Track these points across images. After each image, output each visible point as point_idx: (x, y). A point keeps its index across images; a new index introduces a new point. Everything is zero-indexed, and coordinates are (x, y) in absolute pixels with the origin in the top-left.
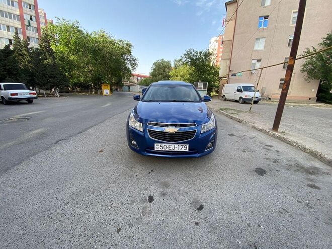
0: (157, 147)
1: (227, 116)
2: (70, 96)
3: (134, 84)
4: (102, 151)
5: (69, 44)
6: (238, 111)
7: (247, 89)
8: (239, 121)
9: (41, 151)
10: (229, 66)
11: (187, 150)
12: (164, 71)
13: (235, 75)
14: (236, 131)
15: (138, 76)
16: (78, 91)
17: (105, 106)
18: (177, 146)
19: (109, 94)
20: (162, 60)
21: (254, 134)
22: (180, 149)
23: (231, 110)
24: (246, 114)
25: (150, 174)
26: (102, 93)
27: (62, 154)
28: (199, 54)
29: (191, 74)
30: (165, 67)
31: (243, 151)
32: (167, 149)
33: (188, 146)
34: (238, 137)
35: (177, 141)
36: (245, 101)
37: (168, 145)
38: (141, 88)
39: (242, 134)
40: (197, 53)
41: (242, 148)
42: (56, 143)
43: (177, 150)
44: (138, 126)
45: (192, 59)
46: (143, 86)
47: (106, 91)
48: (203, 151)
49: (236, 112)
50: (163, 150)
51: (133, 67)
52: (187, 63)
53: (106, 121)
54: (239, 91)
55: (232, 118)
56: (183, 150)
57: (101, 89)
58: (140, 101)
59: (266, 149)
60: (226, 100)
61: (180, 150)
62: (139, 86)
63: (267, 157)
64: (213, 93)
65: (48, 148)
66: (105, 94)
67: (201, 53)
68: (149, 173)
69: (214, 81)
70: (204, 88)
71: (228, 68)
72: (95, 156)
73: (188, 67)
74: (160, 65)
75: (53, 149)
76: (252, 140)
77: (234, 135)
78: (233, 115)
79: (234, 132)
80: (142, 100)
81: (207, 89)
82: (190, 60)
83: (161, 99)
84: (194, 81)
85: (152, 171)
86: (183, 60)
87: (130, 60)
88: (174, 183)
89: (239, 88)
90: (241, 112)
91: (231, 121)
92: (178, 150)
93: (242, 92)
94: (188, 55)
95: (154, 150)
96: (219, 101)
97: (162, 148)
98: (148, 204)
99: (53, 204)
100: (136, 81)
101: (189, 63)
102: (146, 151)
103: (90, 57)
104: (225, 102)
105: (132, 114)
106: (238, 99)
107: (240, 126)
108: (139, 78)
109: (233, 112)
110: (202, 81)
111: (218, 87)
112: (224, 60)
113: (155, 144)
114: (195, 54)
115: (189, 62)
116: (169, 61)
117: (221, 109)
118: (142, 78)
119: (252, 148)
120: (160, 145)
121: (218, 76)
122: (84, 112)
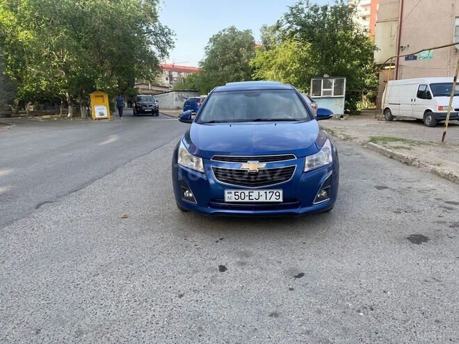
0: (229, 195)
1: (382, 153)
2: (19, 124)
3: (163, 91)
4: (125, 217)
5: (16, 6)
6: (413, 142)
7: (441, 90)
8: (407, 163)
9: (17, 220)
10: (396, 37)
11: (281, 200)
12: (238, 54)
13: (415, 58)
14: (395, 180)
15: (173, 69)
16: (31, 113)
17: (106, 142)
18: (262, 193)
19: (106, 116)
20: (232, 29)
21: (430, 184)
22: (268, 198)
23: (397, 140)
24: (429, 147)
25: (219, 243)
26: (89, 115)
27: (56, 223)
28: (320, 12)
29: (303, 61)
30: (240, 45)
31: (396, 212)
32: (247, 200)
33: (281, 192)
34: (395, 190)
35: (262, 185)
36: (437, 121)
37: (247, 192)
38: (182, 98)
39: (405, 185)
40: (316, 11)
41: (395, 208)
42: (38, 207)
43: (262, 199)
44: (195, 165)
45: (303, 24)
46: (184, 94)
47: (100, 109)
48: (311, 204)
49: (407, 145)
50: (240, 200)
51: (163, 51)
52: (293, 34)
53: (118, 170)
54: (422, 95)
55: (392, 157)
56: (273, 200)
57: (88, 105)
58: (194, 124)
59: (445, 207)
60: (392, 119)
61: (268, 200)
62: (175, 95)
63: (442, 219)
64: (363, 104)
65: (26, 214)
66: (97, 115)
67: (325, 8)
68: (217, 242)
69: (362, 75)
70: (338, 91)
71: (395, 42)
72: (117, 224)
73: (296, 43)
74: (226, 41)
75: (36, 215)
76: (421, 195)
77: (387, 188)
78: (397, 152)
79: (389, 183)
80: (196, 122)
81: (344, 96)
82: (299, 28)
83: (232, 119)
84: (312, 76)
85: (221, 239)
86: (282, 28)
87: (156, 35)
88: (260, 252)
89: (422, 89)
90: (420, 144)
91: (389, 163)
92: (265, 201)
93: (430, 98)
94: (294, 14)
95: (224, 202)
96: (375, 122)
97: (237, 197)
98: (219, 273)
99: (75, 276)
100: (167, 83)
101: (298, 35)
102: (210, 205)
103: (66, 33)
104: (389, 124)
105: (182, 146)
106: (421, 116)
107: (406, 172)
108: (175, 75)
109: (399, 144)
110: (333, 75)
111: (374, 89)
112: (385, 21)
113: (226, 192)
114: (312, 13)
115: (297, 31)
116: (248, 32)
117: (373, 140)
118: (183, 74)
119: (417, 207)
120: (233, 192)
121: (372, 60)
122: (66, 154)
